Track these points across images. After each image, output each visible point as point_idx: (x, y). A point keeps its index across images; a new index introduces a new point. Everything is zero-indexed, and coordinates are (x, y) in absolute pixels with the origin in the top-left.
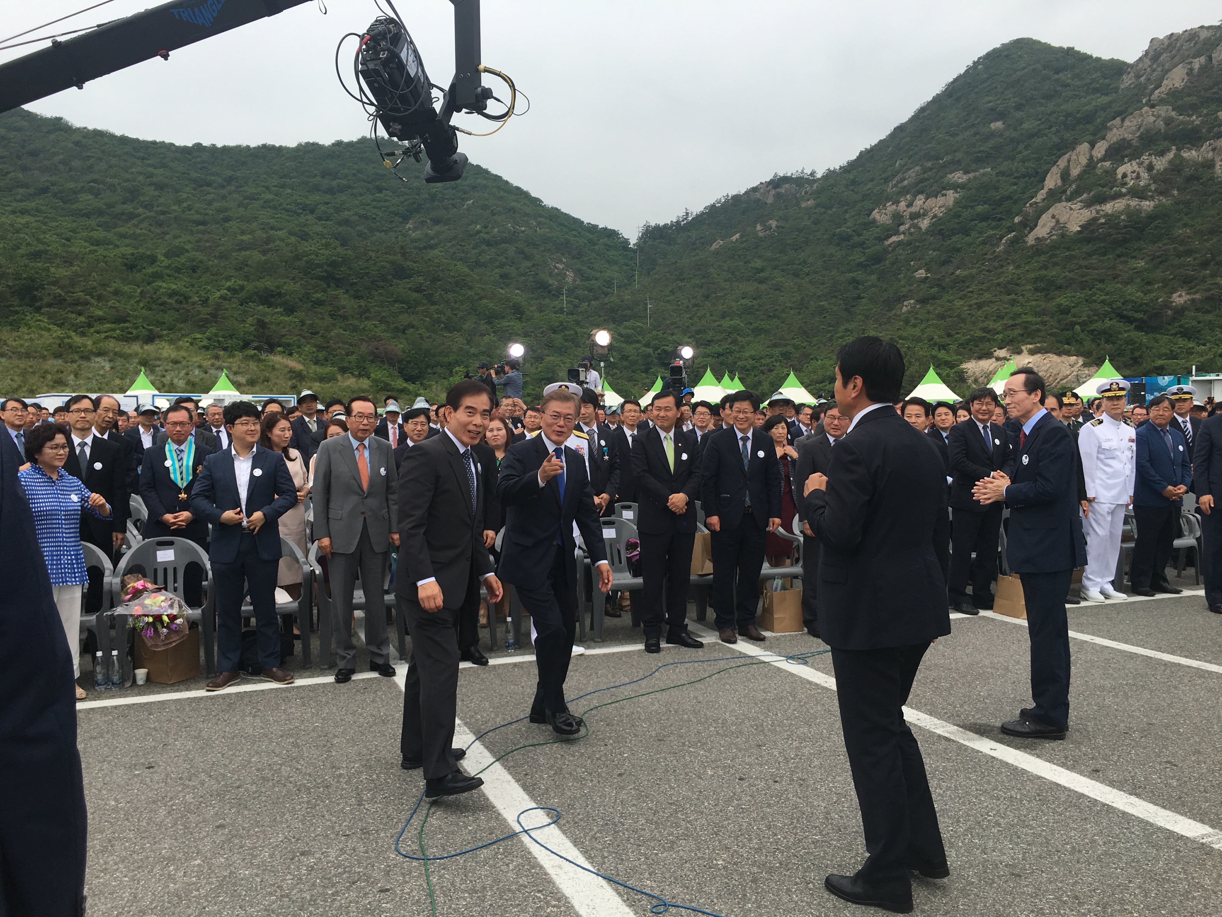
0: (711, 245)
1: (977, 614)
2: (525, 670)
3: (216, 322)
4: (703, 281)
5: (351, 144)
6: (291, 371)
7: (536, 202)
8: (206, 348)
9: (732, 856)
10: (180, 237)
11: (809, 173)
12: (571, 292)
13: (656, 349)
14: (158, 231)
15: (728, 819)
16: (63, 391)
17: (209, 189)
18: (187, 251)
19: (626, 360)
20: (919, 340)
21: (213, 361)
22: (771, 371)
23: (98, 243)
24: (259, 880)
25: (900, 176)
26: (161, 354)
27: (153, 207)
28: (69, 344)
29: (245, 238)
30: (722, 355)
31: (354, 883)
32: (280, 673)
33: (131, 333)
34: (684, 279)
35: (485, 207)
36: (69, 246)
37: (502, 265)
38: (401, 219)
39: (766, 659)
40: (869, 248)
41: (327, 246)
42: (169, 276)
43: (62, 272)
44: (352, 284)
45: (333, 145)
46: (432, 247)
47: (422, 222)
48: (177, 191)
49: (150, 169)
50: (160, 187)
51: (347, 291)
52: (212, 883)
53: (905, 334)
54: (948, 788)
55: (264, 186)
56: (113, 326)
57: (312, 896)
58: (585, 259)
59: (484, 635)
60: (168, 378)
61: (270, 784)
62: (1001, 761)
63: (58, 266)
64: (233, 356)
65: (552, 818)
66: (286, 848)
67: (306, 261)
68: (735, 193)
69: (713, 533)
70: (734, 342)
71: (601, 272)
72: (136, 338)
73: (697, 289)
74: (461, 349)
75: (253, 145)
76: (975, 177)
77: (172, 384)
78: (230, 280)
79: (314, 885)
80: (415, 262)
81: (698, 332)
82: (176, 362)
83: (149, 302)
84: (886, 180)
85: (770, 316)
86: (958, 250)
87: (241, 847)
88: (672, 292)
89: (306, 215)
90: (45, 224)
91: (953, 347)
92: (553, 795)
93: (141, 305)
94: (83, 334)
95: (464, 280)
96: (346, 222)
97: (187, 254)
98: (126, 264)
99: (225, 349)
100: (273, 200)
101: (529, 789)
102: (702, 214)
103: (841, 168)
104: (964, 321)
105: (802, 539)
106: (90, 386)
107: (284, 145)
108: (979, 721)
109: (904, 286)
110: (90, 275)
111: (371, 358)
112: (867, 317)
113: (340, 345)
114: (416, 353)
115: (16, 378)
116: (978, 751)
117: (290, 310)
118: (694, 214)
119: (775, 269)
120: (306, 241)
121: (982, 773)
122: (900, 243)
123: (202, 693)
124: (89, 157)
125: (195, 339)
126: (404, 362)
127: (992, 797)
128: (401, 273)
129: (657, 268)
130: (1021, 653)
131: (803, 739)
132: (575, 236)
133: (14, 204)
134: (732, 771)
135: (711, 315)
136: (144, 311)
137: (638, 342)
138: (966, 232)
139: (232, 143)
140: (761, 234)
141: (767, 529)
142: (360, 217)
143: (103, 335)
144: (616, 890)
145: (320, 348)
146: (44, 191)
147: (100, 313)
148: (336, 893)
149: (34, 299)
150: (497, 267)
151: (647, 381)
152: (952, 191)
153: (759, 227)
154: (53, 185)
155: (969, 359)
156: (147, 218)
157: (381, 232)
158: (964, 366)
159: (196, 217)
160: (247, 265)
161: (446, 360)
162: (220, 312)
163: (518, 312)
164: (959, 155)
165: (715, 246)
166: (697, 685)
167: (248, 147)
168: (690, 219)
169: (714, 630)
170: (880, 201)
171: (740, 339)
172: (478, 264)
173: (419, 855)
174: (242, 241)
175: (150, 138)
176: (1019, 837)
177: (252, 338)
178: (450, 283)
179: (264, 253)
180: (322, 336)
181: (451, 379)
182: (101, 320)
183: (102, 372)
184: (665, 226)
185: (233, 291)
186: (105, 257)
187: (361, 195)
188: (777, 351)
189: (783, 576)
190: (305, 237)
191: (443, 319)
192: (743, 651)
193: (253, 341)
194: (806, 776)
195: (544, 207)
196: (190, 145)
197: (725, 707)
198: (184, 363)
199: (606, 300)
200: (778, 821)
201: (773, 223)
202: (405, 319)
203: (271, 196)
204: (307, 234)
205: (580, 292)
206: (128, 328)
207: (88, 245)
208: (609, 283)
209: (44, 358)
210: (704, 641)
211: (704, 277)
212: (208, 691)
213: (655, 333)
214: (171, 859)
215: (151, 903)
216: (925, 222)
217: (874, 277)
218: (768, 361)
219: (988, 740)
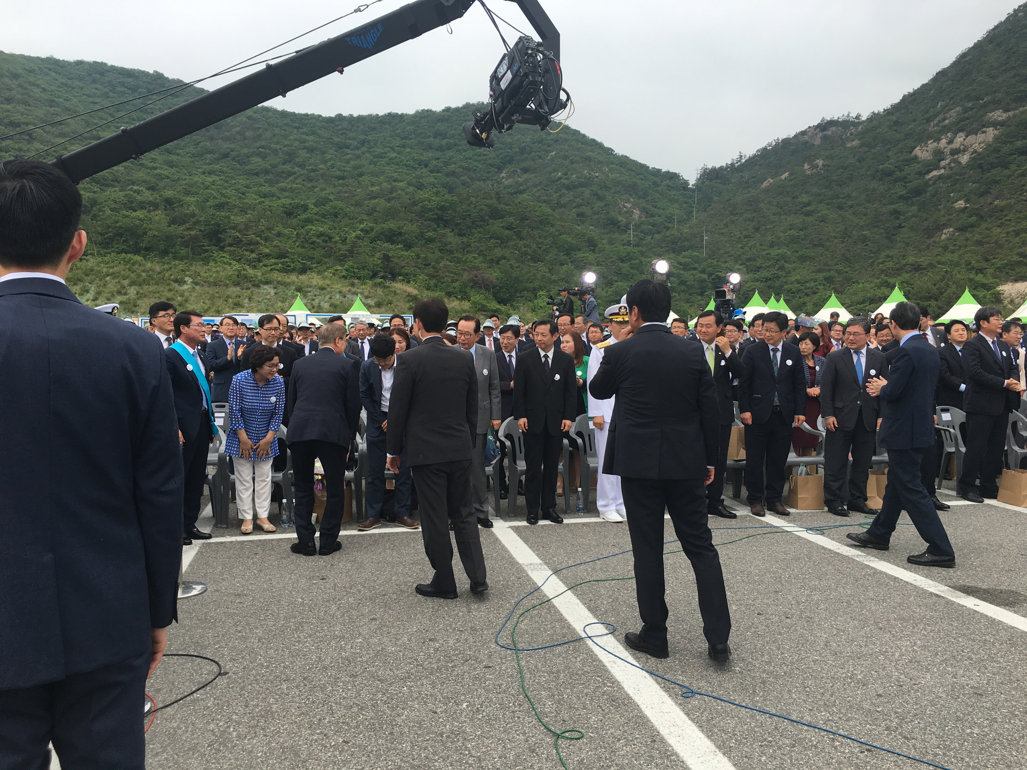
0: (762, 183)
1: (982, 502)
2: (592, 528)
3: (352, 257)
4: (754, 215)
5: (457, 110)
6: (409, 295)
7: (609, 151)
8: (345, 277)
9: (747, 665)
10: (325, 189)
11: (854, 116)
12: (637, 226)
13: (710, 275)
14: (309, 185)
15: (746, 640)
16: (240, 312)
17: (349, 151)
18: (331, 201)
19: (684, 285)
20: (957, 264)
21: (350, 287)
22: (815, 293)
23: (265, 196)
24: (401, 654)
25: (941, 116)
26: (311, 282)
27: (305, 166)
28: (244, 275)
29: (374, 189)
30: (770, 279)
31: (467, 661)
32: (409, 521)
33: (290, 266)
34: (737, 214)
35: (565, 157)
36: (244, 199)
37: (579, 206)
38: (496, 170)
39: (789, 529)
40: (911, 182)
41: (437, 193)
42: (317, 221)
43: (239, 219)
44: (457, 224)
45: (444, 111)
46: (521, 192)
47: (513, 171)
48: (324, 153)
49: (304, 136)
50: (311, 150)
51: (453, 230)
52: (370, 654)
53: (943, 259)
54: (932, 631)
55: (389, 147)
56: (276, 261)
57: (438, 667)
58: (650, 198)
59: (560, 501)
60: (317, 301)
61: (406, 594)
62: (982, 614)
63: (236, 215)
64: (365, 284)
65: (609, 630)
66: (419, 636)
67: (421, 207)
68: (785, 137)
69: (746, 425)
70: (782, 268)
71: (663, 209)
72: (293, 270)
73: (748, 223)
74: (544, 276)
75: (381, 114)
76: (1015, 116)
77: (320, 306)
78: (363, 223)
79: (439, 660)
80: (507, 205)
81: (749, 260)
82: (322, 289)
83: (302, 242)
84: (928, 121)
85: (815, 245)
86: (997, 182)
87: (388, 633)
88: (726, 225)
89: (422, 169)
90: (226, 182)
91: (990, 271)
92: (610, 615)
93: (297, 244)
94: (255, 267)
95: (546, 219)
96: (453, 174)
97: (331, 203)
98: (285, 212)
99: (359, 278)
100: (396, 157)
101: (593, 610)
102: (755, 156)
103: (885, 110)
104: (1001, 246)
105: (824, 434)
106: (259, 307)
107: (404, 113)
108: (968, 584)
109: (944, 216)
110: (259, 221)
111: (471, 284)
112: (908, 244)
113: (447, 274)
114: (507, 280)
115: (207, 301)
116: (963, 606)
117: (408, 246)
118: (748, 156)
119: (821, 203)
120: (422, 190)
121: (963, 622)
122: (940, 177)
123: (355, 532)
124: (259, 128)
125: (336, 270)
126: (498, 288)
127: (969, 639)
128: (496, 214)
129: (713, 205)
130: (1017, 534)
131: (814, 589)
132: (642, 179)
133: (204, 167)
134: (752, 608)
135: (761, 245)
136: (299, 249)
137: (695, 269)
138: (1006, 166)
139: (365, 113)
140: (808, 173)
141: (794, 425)
142: (463, 169)
143: (269, 268)
144: (656, 680)
145: (431, 276)
146: (226, 156)
147: (267, 251)
148: (455, 666)
149: (219, 240)
150: (575, 208)
151: (702, 302)
152: (991, 129)
153: (806, 166)
154: (232, 151)
155: (1006, 282)
156: (301, 175)
157: (480, 181)
158: (1001, 288)
159: (338, 173)
160: (376, 211)
161: (531, 285)
162: (355, 249)
163: (592, 245)
164: (999, 95)
165: (765, 184)
166: (729, 546)
167: (377, 115)
168: (743, 161)
169: (747, 505)
170: (922, 139)
171: (786, 265)
172: (559, 205)
173: (512, 646)
174: (372, 191)
175: (303, 112)
176: (986, 669)
177: (379, 269)
178: (535, 221)
179: (389, 200)
180: (433, 267)
181: (536, 301)
182: (267, 256)
183: (268, 297)
184: (721, 168)
185: (366, 231)
186: (270, 206)
187: (465, 151)
188: (821, 276)
189: (806, 464)
190: (420, 187)
191: (529, 251)
192: (770, 522)
193: (380, 271)
194: (813, 616)
195: (616, 156)
196: (334, 116)
197: (751, 563)
198: (329, 289)
199: (668, 234)
200: (787, 644)
201: (820, 162)
202: (498, 252)
203: (395, 155)
204: (422, 185)
205: (644, 227)
206: (287, 262)
207: (258, 197)
208: (670, 219)
209: (227, 285)
210: (738, 513)
211: (755, 211)
212: (360, 530)
213: (710, 261)
214: (342, 637)
215: (331, 663)
216: (965, 157)
217: (915, 208)
218: (812, 284)
219: (973, 598)
